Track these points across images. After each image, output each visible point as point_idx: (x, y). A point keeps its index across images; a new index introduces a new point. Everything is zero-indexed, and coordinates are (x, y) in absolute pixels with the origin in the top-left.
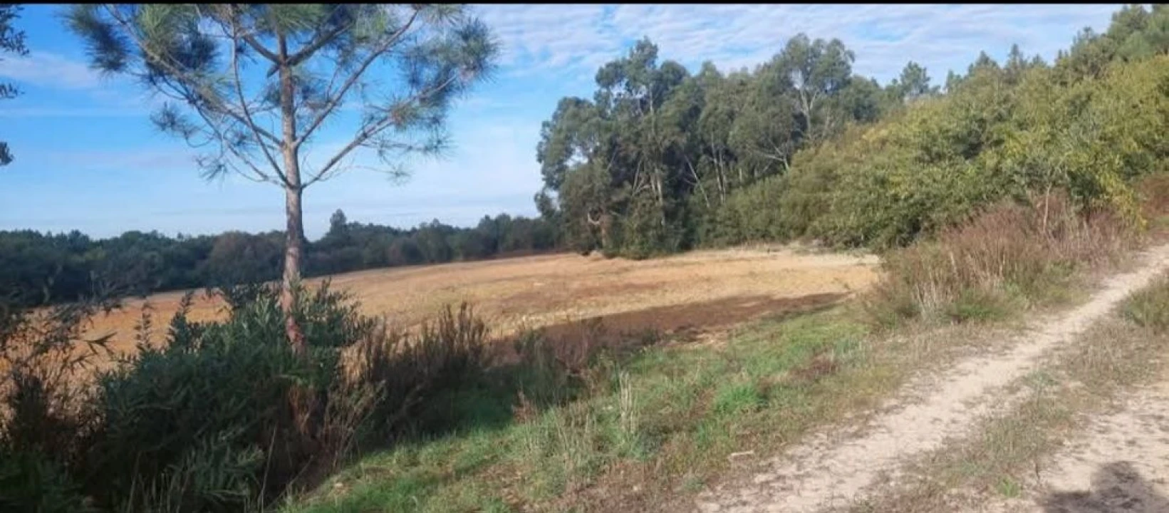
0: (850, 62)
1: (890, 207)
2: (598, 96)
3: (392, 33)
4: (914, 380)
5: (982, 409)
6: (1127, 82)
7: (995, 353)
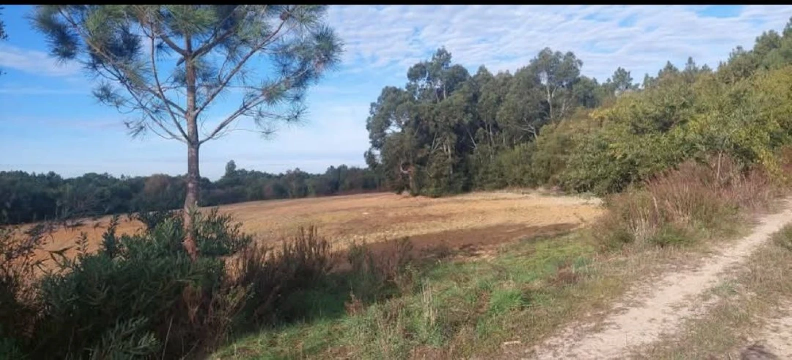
0: (579, 68)
1: (608, 165)
2: (409, 87)
3: (267, 36)
4: (633, 288)
5: (685, 312)
6: (769, 82)
7: (689, 269)
